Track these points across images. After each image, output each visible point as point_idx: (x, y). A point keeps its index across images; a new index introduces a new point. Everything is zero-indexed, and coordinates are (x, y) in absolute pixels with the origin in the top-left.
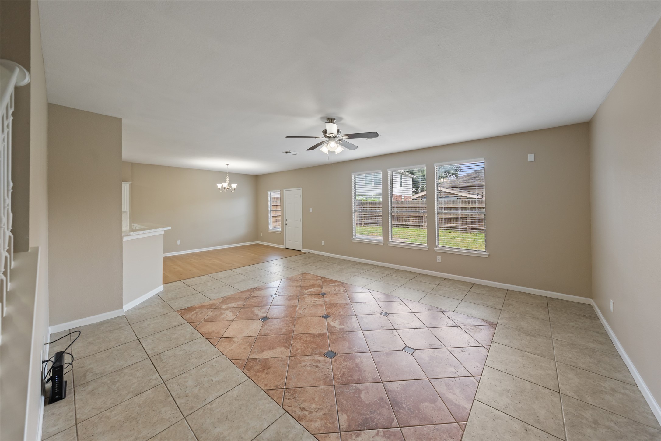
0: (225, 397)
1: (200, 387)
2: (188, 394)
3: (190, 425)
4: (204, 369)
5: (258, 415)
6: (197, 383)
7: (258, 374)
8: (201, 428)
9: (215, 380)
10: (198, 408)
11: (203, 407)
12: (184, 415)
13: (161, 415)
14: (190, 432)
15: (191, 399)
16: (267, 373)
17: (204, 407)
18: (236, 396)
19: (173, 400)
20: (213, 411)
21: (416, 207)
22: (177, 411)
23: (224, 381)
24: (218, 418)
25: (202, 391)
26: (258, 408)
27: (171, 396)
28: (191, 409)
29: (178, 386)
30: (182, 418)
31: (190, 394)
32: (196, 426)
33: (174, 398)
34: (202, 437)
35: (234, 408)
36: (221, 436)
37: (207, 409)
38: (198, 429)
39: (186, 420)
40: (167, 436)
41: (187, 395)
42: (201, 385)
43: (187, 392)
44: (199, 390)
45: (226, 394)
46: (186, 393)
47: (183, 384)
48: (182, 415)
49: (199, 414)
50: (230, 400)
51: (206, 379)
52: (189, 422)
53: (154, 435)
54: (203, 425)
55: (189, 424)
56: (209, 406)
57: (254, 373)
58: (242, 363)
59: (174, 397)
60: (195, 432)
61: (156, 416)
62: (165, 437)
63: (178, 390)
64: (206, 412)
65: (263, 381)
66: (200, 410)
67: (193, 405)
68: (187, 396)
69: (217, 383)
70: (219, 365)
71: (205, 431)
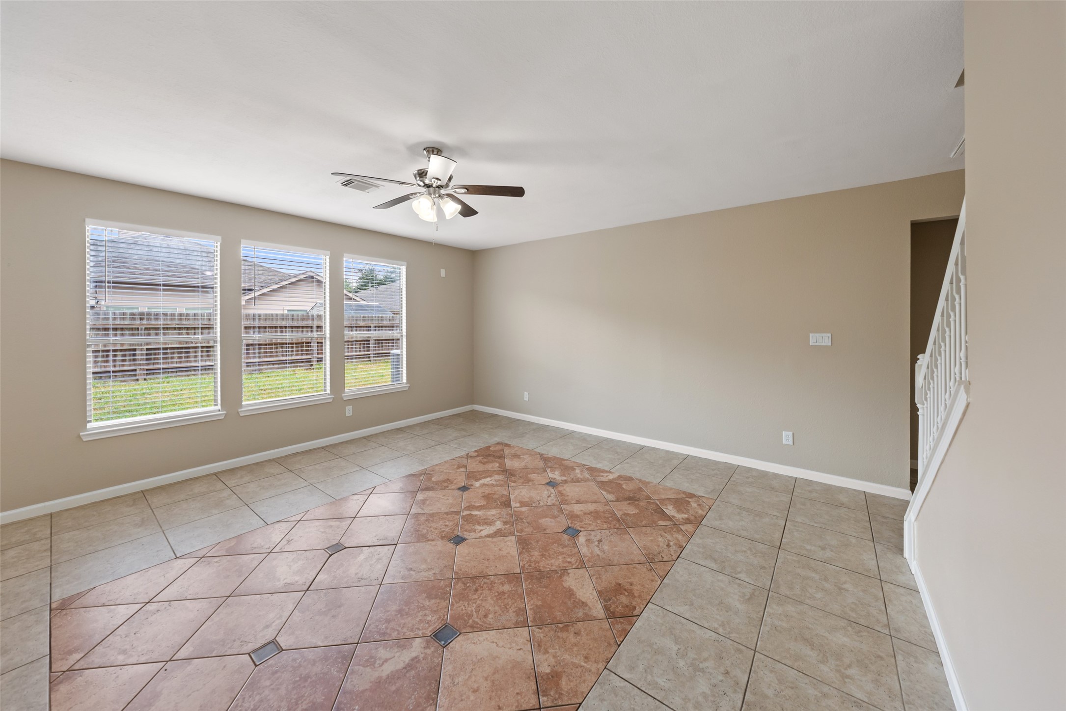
0: (696, 618)
1: (702, 662)
2: (722, 674)
3: (757, 637)
4: (661, 681)
5: (697, 577)
6: (697, 673)
7: (636, 595)
8: (749, 623)
9: (675, 648)
10: (731, 642)
11: (727, 637)
12: (753, 654)
13: (778, 690)
14: (763, 632)
15: (727, 661)
16: (631, 585)
17: (725, 635)
18: (687, 606)
19: (748, 690)
20: (723, 622)
21: (303, 327)
22: (756, 668)
23: (671, 632)
24: (727, 612)
25: (705, 655)
26: (690, 580)
27: (745, 700)
28: (740, 651)
29: (720, 704)
30: (759, 654)
31: (722, 670)
32: (753, 631)
33: (744, 691)
34: (757, 617)
35: (704, 602)
36: (741, 599)
37: (725, 630)
38: (753, 626)
39: (756, 647)
40: (788, 656)
41: (726, 673)
42: (698, 663)
43: (721, 678)
44: (705, 660)
45: (691, 620)
46: (723, 678)
47: (712, 699)
48: (755, 657)
49: (737, 636)
50: (697, 610)
51: (681, 663)
52: (756, 642)
53: (801, 673)
54: (746, 624)
55: (756, 639)
56: (721, 631)
57: (637, 599)
58: (620, 624)
59: (743, 694)
60: (759, 627)
61: (785, 696)
62: (790, 657)
63: (728, 699)
64: (729, 630)
65: (647, 586)
66: (732, 639)
67: (733, 652)
68: (728, 673)
69: (680, 640)
70: (638, 659)
71: (749, 617)
